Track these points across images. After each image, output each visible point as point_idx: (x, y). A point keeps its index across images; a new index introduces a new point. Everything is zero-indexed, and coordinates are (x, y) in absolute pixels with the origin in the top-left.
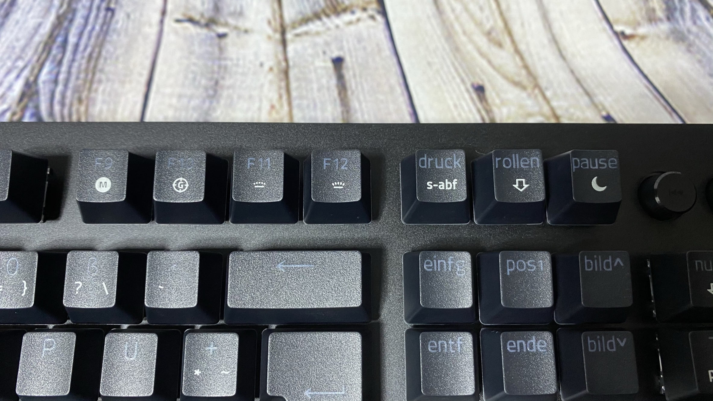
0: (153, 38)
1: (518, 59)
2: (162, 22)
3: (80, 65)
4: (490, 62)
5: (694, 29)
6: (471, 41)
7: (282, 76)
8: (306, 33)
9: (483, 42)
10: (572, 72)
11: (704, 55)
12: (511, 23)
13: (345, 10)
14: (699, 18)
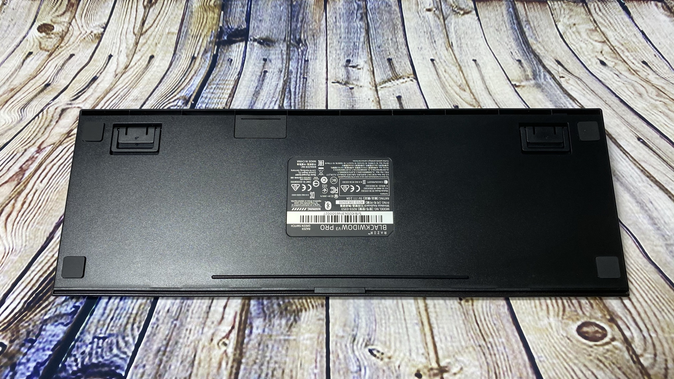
0: (325, 89)
1: (472, 95)
2: (327, 83)
3: (298, 100)
4: (460, 97)
5: (545, 83)
6: (453, 89)
7: (378, 103)
8: (385, 87)
9: (457, 89)
10: (494, 100)
11: (549, 93)
12: (468, 82)
13: (400, 78)
14: (547, 78)
